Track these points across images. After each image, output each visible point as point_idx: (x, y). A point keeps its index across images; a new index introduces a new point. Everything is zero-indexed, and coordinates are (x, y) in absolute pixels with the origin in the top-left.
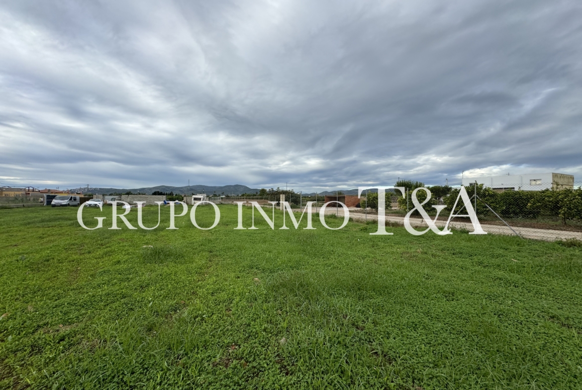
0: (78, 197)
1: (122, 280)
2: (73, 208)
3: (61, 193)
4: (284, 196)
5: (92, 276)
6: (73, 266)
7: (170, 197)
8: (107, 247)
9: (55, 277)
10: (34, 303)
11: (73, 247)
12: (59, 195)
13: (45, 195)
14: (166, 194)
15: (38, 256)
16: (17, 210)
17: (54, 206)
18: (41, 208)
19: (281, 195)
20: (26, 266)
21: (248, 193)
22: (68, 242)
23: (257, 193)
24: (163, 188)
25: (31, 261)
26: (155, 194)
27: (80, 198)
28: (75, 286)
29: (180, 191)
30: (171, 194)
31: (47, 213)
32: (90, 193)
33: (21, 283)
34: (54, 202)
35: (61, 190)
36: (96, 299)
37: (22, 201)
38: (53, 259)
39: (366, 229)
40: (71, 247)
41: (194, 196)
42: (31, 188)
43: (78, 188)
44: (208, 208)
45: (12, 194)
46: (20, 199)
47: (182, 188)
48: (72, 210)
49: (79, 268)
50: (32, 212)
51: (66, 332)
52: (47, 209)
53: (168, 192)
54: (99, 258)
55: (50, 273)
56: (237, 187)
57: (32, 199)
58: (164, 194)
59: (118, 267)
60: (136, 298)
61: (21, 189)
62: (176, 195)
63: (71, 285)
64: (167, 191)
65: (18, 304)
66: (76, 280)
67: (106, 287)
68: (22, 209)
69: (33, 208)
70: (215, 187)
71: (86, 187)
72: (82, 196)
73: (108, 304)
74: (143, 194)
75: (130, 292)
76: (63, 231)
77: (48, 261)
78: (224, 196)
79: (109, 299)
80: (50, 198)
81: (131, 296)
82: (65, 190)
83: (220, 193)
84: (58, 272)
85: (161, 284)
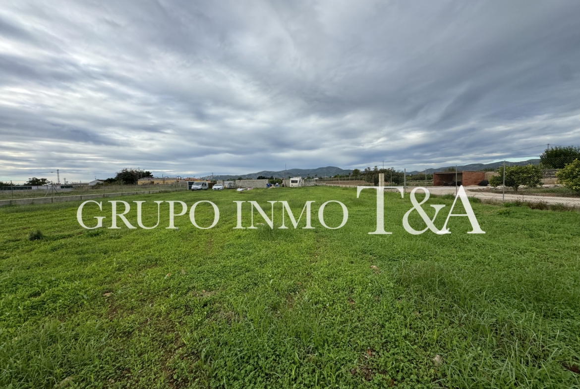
0: (207, 183)
1: (244, 254)
2: (204, 191)
3: (196, 180)
4: (383, 175)
5: (222, 247)
6: (208, 238)
7: (271, 180)
8: (230, 223)
9: (197, 246)
10: (185, 268)
11: (207, 222)
12: (195, 182)
13: (187, 182)
14: (268, 178)
15: (186, 228)
16: (173, 193)
17: (193, 190)
18: (185, 192)
19: (380, 174)
20: (179, 236)
21: (341, 174)
22: (203, 218)
23: (350, 174)
24: (266, 173)
25: (182, 231)
26: (259, 178)
27: (209, 184)
28: (210, 256)
29: (279, 175)
30: (272, 178)
31: (189, 195)
32: (214, 180)
33: (177, 250)
34: (193, 187)
35: (196, 178)
36: (227, 270)
37: (175, 187)
38: (195, 231)
39: (508, 213)
40: (206, 222)
41: (291, 179)
42: (179, 178)
43: (207, 176)
44: (305, 190)
45: (169, 182)
46: (174, 185)
47: (280, 172)
48: (204, 193)
49: (212, 240)
50: (181, 194)
51: (208, 298)
52: (189, 192)
53: (269, 177)
54: (225, 232)
55: (194, 242)
56: (329, 169)
57: (180, 185)
58: (266, 179)
59: (239, 241)
60: (257, 273)
61: (174, 178)
62: (276, 179)
63: (208, 254)
64: (268, 175)
65: (176, 267)
66: (211, 250)
67: (233, 260)
68: (175, 193)
69: (181, 192)
70: (308, 170)
71: (212, 175)
72: (210, 182)
73: (236, 276)
74: (250, 179)
75: (252, 267)
76: (200, 209)
77: (192, 232)
78: (317, 178)
79: (236, 271)
80: (191, 184)
81: (253, 270)
82: (199, 178)
83: (314, 175)
84: (199, 242)
85: (277, 261)
